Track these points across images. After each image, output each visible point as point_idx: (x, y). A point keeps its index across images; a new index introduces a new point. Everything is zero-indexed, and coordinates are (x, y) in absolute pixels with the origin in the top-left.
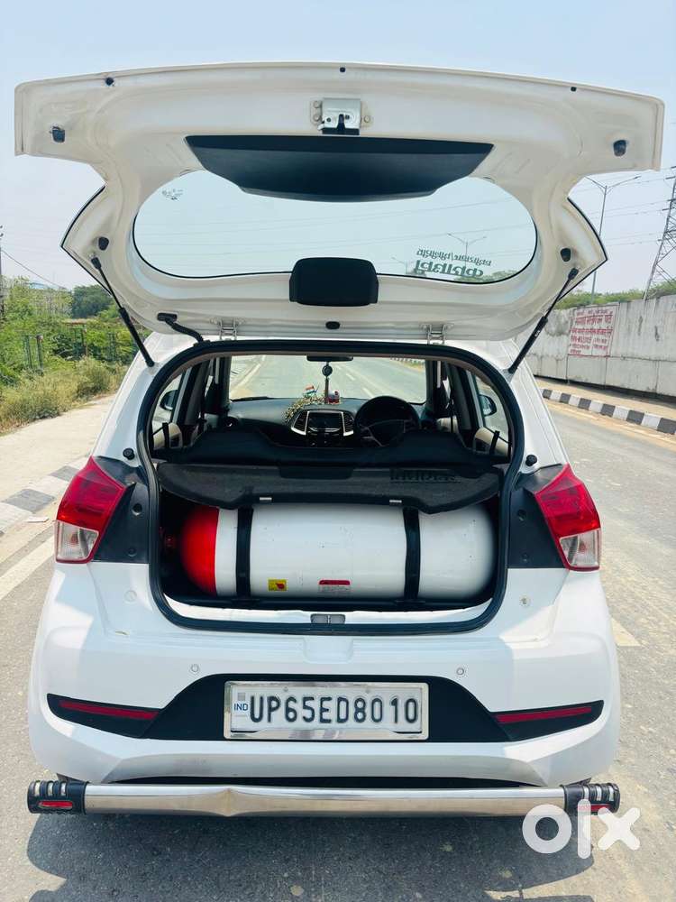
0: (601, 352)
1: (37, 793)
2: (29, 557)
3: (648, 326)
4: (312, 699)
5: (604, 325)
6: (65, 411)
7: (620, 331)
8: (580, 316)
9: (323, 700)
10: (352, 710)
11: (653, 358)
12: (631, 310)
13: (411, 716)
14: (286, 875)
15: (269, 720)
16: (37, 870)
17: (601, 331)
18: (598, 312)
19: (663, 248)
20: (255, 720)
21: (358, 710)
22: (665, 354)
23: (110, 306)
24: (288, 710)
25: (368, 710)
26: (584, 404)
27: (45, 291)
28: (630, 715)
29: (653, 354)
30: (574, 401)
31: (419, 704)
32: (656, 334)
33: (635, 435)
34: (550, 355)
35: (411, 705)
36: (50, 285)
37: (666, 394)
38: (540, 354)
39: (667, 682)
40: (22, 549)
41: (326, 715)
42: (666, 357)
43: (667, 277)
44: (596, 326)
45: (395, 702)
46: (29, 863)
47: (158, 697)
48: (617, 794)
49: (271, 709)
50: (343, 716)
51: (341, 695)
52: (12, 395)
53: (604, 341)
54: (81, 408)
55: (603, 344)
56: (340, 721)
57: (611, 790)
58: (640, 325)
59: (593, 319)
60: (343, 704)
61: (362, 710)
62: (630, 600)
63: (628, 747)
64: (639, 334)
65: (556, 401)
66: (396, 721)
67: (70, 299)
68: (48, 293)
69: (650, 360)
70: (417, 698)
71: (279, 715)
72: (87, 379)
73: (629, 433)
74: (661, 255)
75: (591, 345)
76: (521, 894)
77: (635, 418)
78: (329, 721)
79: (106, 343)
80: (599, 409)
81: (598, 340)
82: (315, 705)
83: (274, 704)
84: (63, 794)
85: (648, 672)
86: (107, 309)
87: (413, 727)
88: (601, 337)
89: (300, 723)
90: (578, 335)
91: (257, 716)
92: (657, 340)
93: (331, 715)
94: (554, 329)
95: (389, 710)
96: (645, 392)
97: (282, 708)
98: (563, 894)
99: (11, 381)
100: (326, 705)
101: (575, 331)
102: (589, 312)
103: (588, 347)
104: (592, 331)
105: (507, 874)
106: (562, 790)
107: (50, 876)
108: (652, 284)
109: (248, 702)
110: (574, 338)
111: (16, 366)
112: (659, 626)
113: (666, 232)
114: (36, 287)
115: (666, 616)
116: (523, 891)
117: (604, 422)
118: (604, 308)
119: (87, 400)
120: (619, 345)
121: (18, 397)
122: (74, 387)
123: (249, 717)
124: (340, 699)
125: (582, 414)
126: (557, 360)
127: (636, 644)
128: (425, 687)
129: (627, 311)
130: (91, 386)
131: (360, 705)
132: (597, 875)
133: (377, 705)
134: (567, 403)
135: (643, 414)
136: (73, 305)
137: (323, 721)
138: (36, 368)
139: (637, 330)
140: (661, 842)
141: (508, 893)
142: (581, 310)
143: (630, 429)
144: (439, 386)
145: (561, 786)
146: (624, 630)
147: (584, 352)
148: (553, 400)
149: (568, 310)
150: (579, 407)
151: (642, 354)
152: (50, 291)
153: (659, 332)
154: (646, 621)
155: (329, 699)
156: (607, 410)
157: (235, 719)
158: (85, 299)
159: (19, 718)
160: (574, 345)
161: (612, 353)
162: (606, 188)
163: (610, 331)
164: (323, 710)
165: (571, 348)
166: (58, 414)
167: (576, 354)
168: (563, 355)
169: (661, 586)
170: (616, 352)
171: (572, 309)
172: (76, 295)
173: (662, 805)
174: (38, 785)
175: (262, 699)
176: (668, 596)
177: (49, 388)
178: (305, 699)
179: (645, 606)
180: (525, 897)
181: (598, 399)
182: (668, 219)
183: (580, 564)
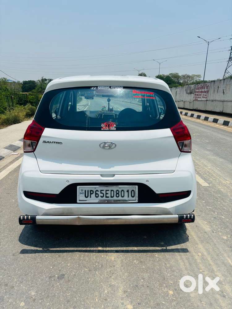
0: (205, 99)
1: (22, 219)
2: (13, 164)
3: (221, 90)
4: (103, 190)
5: (206, 90)
6: (22, 121)
7: (211, 91)
8: (198, 87)
9: (106, 191)
10: (115, 194)
11: (222, 101)
12: (215, 84)
13: (133, 195)
14: (97, 244)
15: (90, 197)
16: (22, 244)
17: (205, 92)
18: (204, 85)
19: (229, 64)
20: (86, 197)
21: (117, 194)
22: (226, 99)
23: (36, 88)
24: (96, 194)
25: (120, 194)
26: (199, 117)
27: (13, 83)
28: (204, 204)
29: (222, 99)
30: (195, 115)
31: (135, 192)
32: (223, 92)
33: (216, 127)
34: (188, 101)
35: (133, 192)
36: (14, 80)
37: (226, 112)
38: (184, 101)
39: (216, 195)
40: (11, 162)
41: (107, 195)
42: (226, 100)
43: (230, 74)
44: (203, 90)
45: (128, 191)
46: (19, 243)
47: (57, 190)
48: (194, 217)
49: (91, 194)
50: (112, 196)
51: (112, 189)
52: (3, 117)
53: (206, 95)
54: (27, 120)
55: (205, 96)
56: (111, 197)
57: (192, 215)
58: (218, 90)
59: (202, 88)
60: (112, 192)
61: (118, 194)
62: (208, 174)
63: (202, 212)
64: (218, 92)
65: (189, 116)
66: (128, 197)
67: (22, 85)
68: (13, 84)
69: (221, 101)
70: (134, 190)
71: (93, 195)
72: (29, 111)
73: (213, 126)
74: (228, 67)
75: (201, 97)
76: (166, 248)
77: (215, 121)
78: (108, 197)
79: (35, 100)
80: (203, 118)
81: (204, 95)
82: (104, 192)
83: (92, 192)
84: (29, 219)
85: (211, 193)
86: (35, 89)
87: (134, 199)
88: (205, 94)
89: (100, 198)
90: (197, 94)
91: (87, 196)
92: (224, 94)
93: (109, 195)
94: (189, 92)
95: (126, 194)
96: (219, 112)
97: (94, 194)
98: (179, 248)
99: (3, 113)
100: (107, 192)
101: (196, 92)
102: (201, 85)
103: (200, 98)
104: (202, 92)
105: (163, 243)
106: (178, 216)
107: (26, 246)
108: (225, 77)
109: (84, 192)
110: (195, 95)
111: (4, 108)
112: (216, 181)
113: (230, 58)
114: (9, 81)
115: (219, 178)
116: (167, 247)
117: (205, 123)
118: (206, 84)
119: (29, 118)
120: (211, 96)
121: (6, 117)
122: (25, 113)
123: (84, 196)
124: (111, 191)
125: (198, 120)
126: (190, 103)
127: (208, 185)
128: (137, 187)
129: (214, 84)
130: (30, 113)
131: (117, 192)
132: (190, 244)
133: (123, 192)
134: (193, 117)
135: (218, 120)
136: (22, 88)
137: (106, 197)
138: (11, 108)
139: (217, 90)
140: (210, 235)
141: (163, 248)
142: (198, 85)
143: (214, 125)
144: (146, 105)
145: (178, 215)
146: (204, 182)
147: (199, 99)
148: (188, 116)
149: (194, 85)
150: (197, 118)
151: (219, 99)
152: (14, 82)
153: (224, 91)
154: (212, 179)
155: (108, 190)
156: (206, 119)
157: (80, 197)
158: (27, 85)
159: (14, 207)
160: (196, 97)
161: (208, 99)
162: (209, 42)
163: (208, 92)
164: (106, 194)
165: (195, 98)
166: (20, 122)
167: (196, 100)
168: (192, 101)
169: (218, 170)
170: (210, 99)
171: (195, 84)
172: (23, 84)
173: (211, 227)
174: (22, 217)
175: (88, 191)
176: (220, 172)
177: (16, 114)
178: (101, 191)
179: (212, 175)
180: (167, 249)
181: (203, 115)
182: (230, 54)
183: (185, 150)
